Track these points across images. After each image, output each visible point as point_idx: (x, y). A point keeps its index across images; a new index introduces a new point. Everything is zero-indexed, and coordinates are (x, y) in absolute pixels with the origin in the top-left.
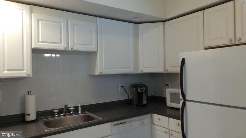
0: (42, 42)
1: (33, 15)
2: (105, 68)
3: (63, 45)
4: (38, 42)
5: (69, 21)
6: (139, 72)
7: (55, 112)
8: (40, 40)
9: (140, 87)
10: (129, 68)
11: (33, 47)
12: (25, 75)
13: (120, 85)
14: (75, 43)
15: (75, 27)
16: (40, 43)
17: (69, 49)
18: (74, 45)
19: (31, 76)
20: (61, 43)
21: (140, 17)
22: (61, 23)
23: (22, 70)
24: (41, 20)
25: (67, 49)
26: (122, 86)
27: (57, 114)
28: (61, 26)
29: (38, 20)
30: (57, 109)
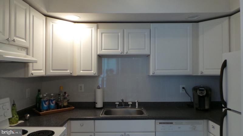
0: (104, 49)
1: (98, 30)
2: (158, 70)
3: (119, 50)
4: (102, 50)
5: (125, 30)
6: (200, 74)
7: (116, 104)
8: (103, 48)
9: (200, 90)
10: (187, 69)
11: (98, 54)
12: (92, 74)
13: (181, 87)
14: (130, 48)
15: (130, 35)
16: (103, 51)
17: (125, 53)
18: (128, 50)
19: (96, 75)
20: (118, 49)
21: (196, 16)
22: (119, 33)
23: (91, 70)
24: (103, 33)
25: (122, 54)
26: (183, 88)
27: (118, 106)
28: (118, 35)
29: (102, 34)
30: (118, 102)
